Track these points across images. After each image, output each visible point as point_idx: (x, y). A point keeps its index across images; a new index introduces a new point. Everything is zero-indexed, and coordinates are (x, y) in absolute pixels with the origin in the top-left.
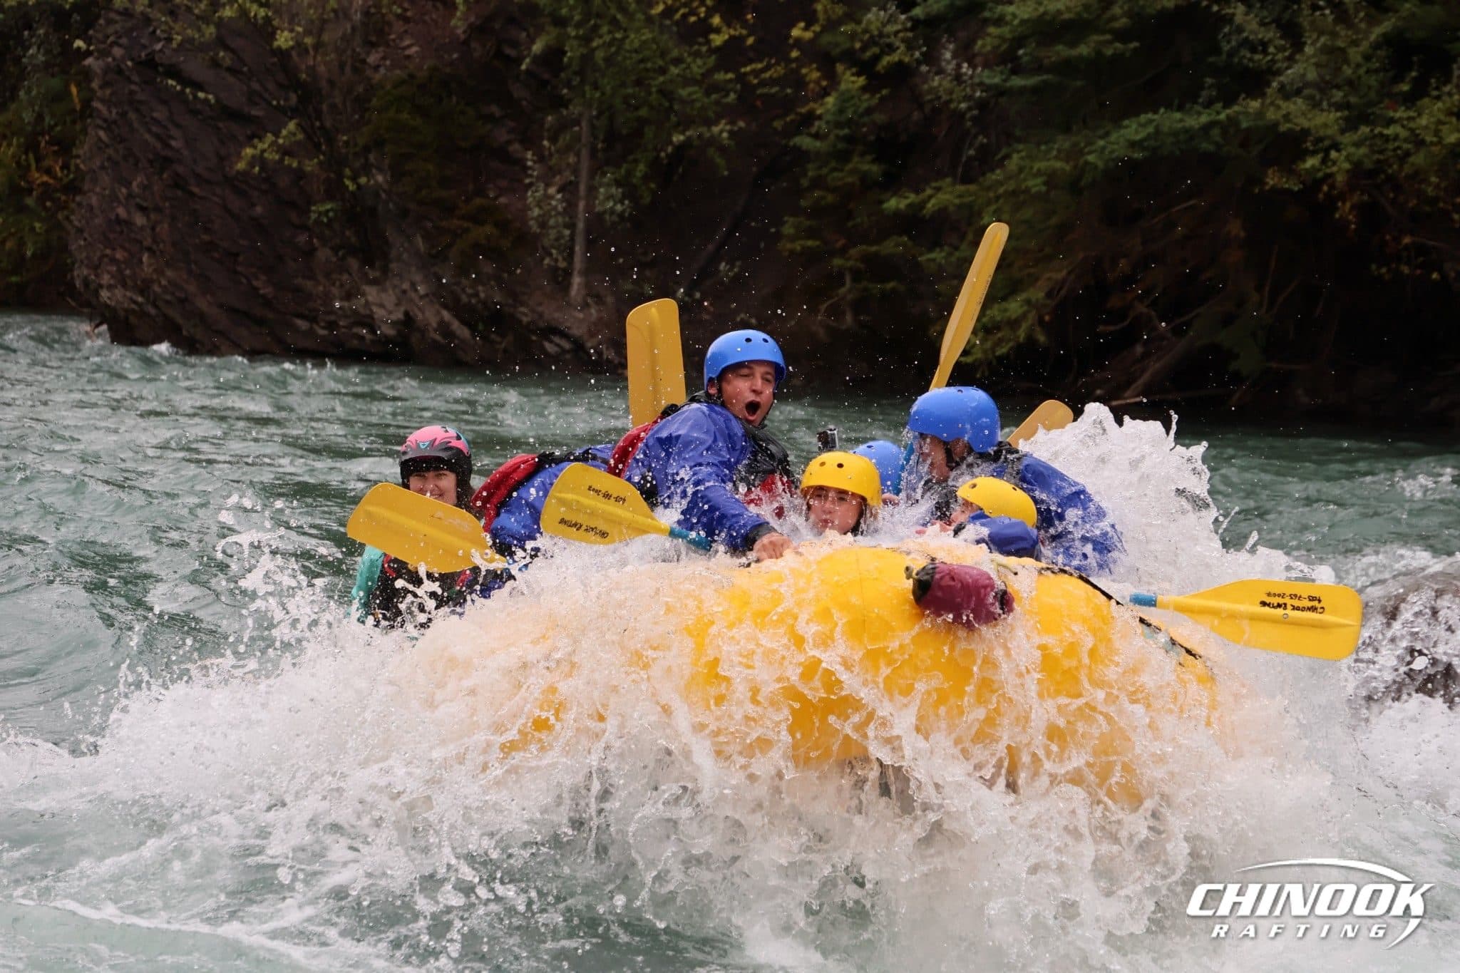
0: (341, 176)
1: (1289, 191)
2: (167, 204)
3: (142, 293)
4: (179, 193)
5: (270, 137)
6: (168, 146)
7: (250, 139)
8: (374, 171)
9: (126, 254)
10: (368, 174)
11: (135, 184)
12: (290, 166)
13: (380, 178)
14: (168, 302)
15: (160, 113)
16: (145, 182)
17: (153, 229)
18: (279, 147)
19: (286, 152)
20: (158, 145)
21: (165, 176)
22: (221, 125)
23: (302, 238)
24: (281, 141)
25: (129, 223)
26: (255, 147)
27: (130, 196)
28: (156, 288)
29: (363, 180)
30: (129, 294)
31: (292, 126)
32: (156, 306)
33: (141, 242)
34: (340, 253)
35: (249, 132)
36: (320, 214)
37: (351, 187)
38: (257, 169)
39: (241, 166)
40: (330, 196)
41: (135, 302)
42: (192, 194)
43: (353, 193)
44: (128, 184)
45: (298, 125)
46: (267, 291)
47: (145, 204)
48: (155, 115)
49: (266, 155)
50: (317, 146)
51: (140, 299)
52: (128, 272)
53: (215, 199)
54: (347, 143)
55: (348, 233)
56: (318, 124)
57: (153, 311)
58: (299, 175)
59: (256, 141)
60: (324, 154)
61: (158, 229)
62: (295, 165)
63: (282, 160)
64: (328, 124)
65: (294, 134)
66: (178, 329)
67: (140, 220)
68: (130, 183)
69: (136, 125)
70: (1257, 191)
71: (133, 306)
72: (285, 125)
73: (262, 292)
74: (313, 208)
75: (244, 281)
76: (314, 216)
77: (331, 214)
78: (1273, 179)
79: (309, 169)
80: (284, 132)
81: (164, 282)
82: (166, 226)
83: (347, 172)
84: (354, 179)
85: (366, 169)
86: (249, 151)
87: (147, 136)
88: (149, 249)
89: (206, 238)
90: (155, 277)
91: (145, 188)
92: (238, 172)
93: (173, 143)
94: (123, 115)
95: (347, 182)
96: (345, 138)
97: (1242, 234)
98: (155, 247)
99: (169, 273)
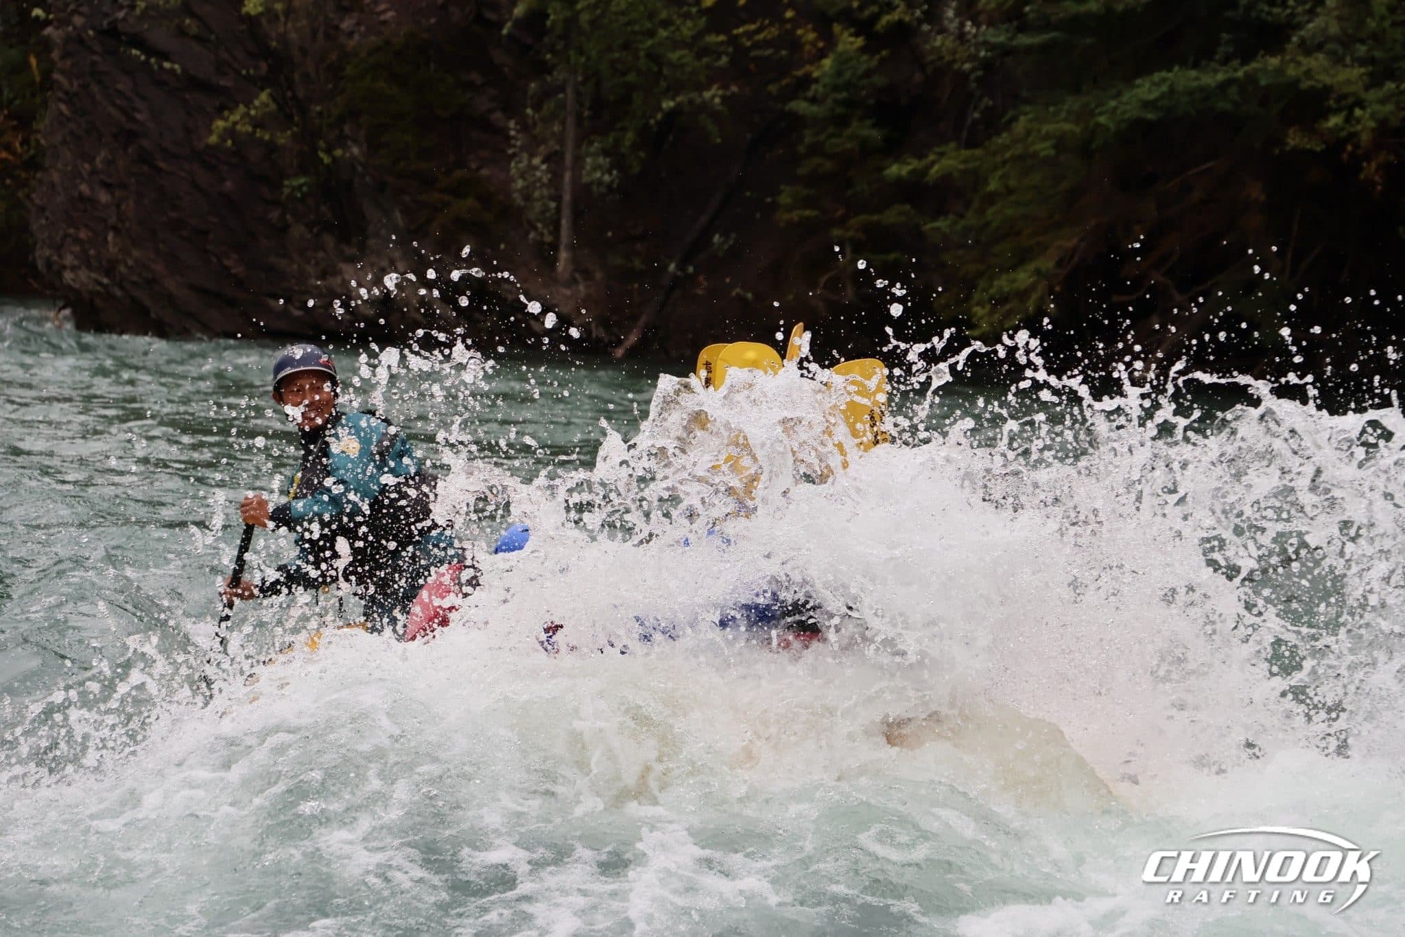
0: (315, 150)
1: (1311, 152)
2: (133, 180)
3: (107, 275)
4: (145, 168)
5: (242, 109)
6: (132, 119)
7: (220, 111)
8: (349, 143)
9: (90, 234)
10: (345, 147)
11: (98, 160)
12: (261, 139)
13: (356, 150)
14: (134, 283)
15: (124, 85)
16: (110, 157)
17: (118, 206)
18: (251, 118)
19: (258, 124)
20: (123, 119)
21: (130, 150)
22: (187, 96)
23: (274, 215)
24: (253, 112)
25: (92, 201)
26: (226, 120)
27: (94, 172)
28: (122, 269)
29: (338, 152)
30: (93, 275)
31: (264, 96)
32: (121, 287)
33: (105, 221)
34: (315, 230)
35: (217, 104)
36: (294, 189)
37: (326, 160)
38: (229, 142)
39: (213, 139)
40: (303, 170)
41: (100, 284)
42: (160, 170)
43: (328, 166)
44: (91, 160)
45: (271, 95)
46: (239, 270)
47: (109, 181)
48: (120, 86)
49: (238, 127)
50: (290, 117)
51: (105, 281)
52: (92, 252)
53: (183, 174)
54: (320, 114)
55: (323, 208)
56: (289, 94)
57: (118, 293)
58: (271, 148)
59: (226, 113)
60: (297, 125)
61: (123, 207)
62: (267, 137)
63: (254, 133)
64: (301, 94)
65: (267, 105)
66: (145, 311)
67: (104, 197)
68: (94, 158)
69: (98, 97)
70: (1277, 151)
71: (98, 288)
72: (257, 97)
73: (233, 271)
74: (286, 183)
75: (214, 259)
76: (286, 191)
77: (305, 189)
78: (1294, 139)
79: (283, 141)
80: (257, 103)
81: (130, 263)
82: (131, 203)
83: (322, 144)
84: (329, 151)
85: (342, 141)
86: (220, 124)
87: (111, 110)
88: (115, 228)
89: (173, 215)
90: (120, 257)
91: (109, 163)
92: (208, 146)
93: (139, 116)
94: (85, 87)
95: (321, 155)
96: (318, 108)
97: (1263, 198)
98: (120, 225)
99: (136, 253)
